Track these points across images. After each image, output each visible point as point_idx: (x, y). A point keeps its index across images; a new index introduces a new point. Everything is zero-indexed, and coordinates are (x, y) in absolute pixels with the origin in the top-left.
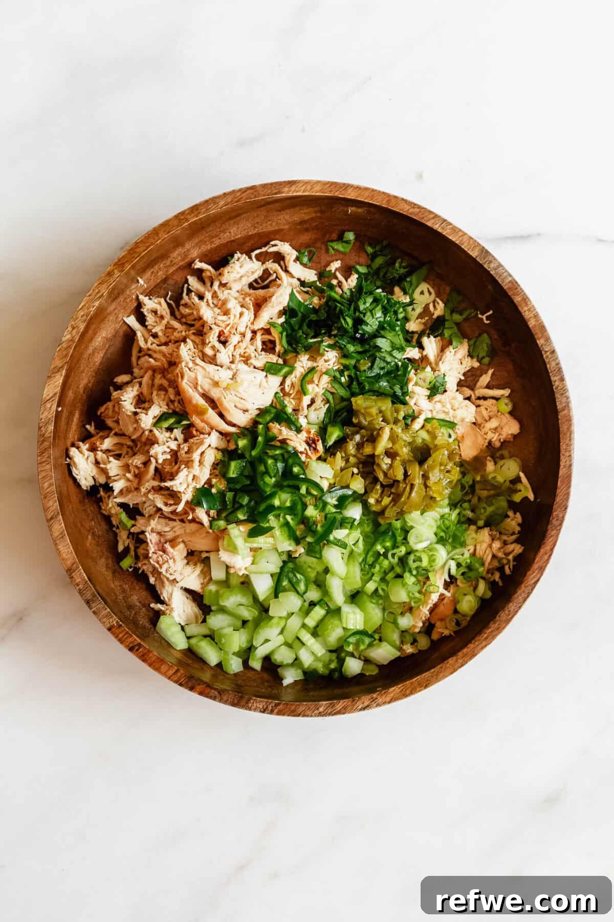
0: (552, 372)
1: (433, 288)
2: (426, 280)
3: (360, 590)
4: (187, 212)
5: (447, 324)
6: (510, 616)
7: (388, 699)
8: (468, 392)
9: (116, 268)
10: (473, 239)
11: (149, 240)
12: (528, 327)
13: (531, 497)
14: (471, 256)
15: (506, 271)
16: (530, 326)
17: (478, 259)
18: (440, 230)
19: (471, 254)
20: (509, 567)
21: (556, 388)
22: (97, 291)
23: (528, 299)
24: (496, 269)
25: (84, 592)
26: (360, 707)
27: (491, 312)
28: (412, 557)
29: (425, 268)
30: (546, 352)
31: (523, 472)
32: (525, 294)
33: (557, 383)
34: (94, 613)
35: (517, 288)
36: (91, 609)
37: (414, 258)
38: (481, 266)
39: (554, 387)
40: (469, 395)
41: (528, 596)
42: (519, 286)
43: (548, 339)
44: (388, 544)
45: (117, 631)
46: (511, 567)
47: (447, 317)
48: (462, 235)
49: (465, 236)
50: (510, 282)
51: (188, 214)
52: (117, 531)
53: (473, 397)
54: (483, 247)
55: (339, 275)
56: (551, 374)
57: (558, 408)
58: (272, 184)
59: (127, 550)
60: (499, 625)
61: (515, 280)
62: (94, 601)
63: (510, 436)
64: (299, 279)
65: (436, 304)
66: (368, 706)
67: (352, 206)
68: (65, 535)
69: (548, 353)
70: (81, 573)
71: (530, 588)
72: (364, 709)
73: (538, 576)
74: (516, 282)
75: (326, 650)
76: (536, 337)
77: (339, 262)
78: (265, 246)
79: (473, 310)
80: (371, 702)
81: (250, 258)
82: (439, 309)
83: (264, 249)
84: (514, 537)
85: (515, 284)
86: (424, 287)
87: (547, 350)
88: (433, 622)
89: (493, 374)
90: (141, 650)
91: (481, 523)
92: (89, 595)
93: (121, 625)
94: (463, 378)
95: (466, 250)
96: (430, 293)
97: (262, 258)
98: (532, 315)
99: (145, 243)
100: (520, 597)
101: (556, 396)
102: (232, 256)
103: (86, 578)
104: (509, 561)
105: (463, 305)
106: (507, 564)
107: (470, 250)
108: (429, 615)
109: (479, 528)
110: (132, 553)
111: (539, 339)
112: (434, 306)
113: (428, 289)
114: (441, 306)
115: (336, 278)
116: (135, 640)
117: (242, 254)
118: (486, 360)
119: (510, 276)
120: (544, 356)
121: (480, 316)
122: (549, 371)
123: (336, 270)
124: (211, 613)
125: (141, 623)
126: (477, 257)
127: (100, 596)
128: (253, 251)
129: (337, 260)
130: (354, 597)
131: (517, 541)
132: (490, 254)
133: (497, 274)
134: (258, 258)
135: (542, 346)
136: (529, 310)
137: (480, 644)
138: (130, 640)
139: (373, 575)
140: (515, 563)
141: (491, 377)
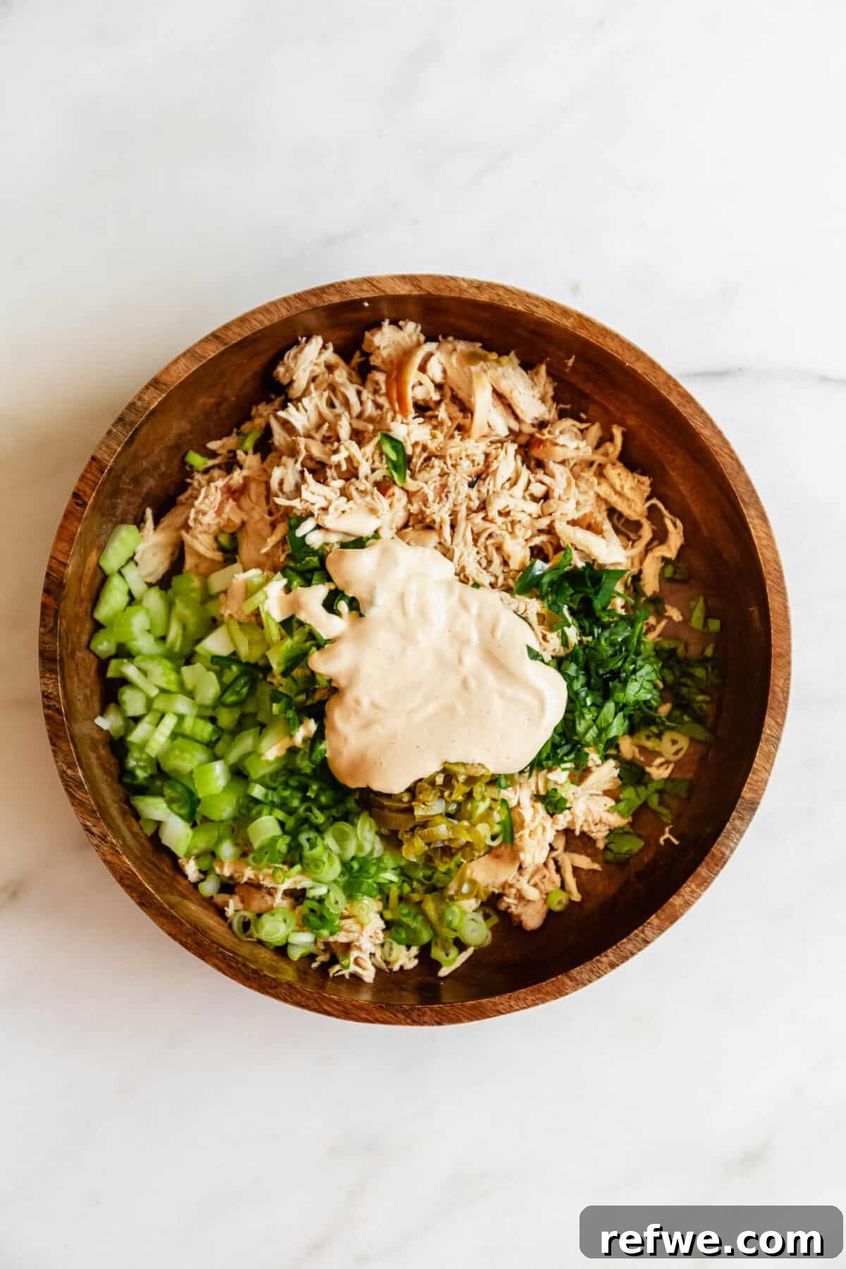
0: (618, 947)
1: (685, 755)
2: (693, 740)
3: (249, 779)
4: (680, 389)
5: (641, 789)
6: (270, 990)
7: (109, 858)
8: (560, 844)
9: (575, 319)
10: (766, 785)
11: (627, 351)
12: (670, 896)
13: (444, 972)
14: (741, 791)
15: (736, 844)
16: (671, 900)
17: (740, 801)
18: (763, 737)
19: (744, 789)
20: (340, 970)
21: (598, 961)
22: (537, 303)
23: (708, 886)
24: (734, 829)
25: (133, 410)
26: (88, 824)
27: (676, 842)
28: (312, 835)
29: (708, 735)
30: (643, 932)
31: (475, 951)
32: (714, 878)
33: (604, 959)
34: (110, 432)
35: (717, 865)
36: (113, 426)
37: (717, 717)
38: (732, 808)
39: (598, 957)
40: (555, 847)
41: (303, 1007)
42: (722, 867)
43: (661, 930)
44: (323, 799)
45: (94, 470)
46: (340, 973)
47: (652, 787)
48: (766, 769)
49: (767, 774)
50: (723, 854)
51: (678, 391)
52: (234, 435)
53: (554, 854)
54: (758, 803)
55: (663, 623)
56: (614, 947)
57: (572, 971)
58: (754, 491)
59: (213, 454)
60: (254, 979)
61: (727, 860)
62: (124, 425)
63: (517, 919)
64: (640, 572)
65: (665, 766)
66: (92, 834)
67: (759, 611)
68: (201, 361)
69: (642, 935)
70: (156, 398)
71: (316, 1007)
72: (87, 829)
73: (335, 1013)
74: (725, 863)
75: (157, 758)
76: (659, 911)
77: (680, 618)
78: (671, 513)
79: (670, 817)
80: (99, 837)
81: (649, 498)
82: (659, 772)
83: (665, 512)
84: (384, 966)
85: (722, 861)
86: (684, 743)
87: (646, 932)
88: (237, 890)
89: (594, 871)
90: (79, 508)
91: (388, 915)
92: (131, 417)
93: (103, 472)
94: (577, 833)
95: (748, 780)
96: (676, 753)
97: (652, 513)
98: (687, 897)
99: (621, 346)
100: (299, 997)
101: (587, 963)
102: (643, 474)
103: (153, 407)
104: (347, 967)
105: (674, 803)
106: (342, 966)
107: (749, 786)
108: (242, 882)
109: (382, 916)
110: (211, 463)
111: (657, 917)
112: (661, 765)
113: (681, 749)
114: (664, 773)
115: (658, 622)
116: (90, 497)
117: (651, 485)
118: (610, 856)
119: (732, 851)
120: (636, 931)
121: (667, 829)
122: (619, 944)
123: (670, 618)
124: (163, 592)
125: (119, 501)
126: (743, 798)
127: (134, 432)
128: (659, 499)
129: (682, 615)
130: (239, 774)
131: (379, 970)
132: (752, 816)
133: (729, 832)
134: (652, 509)
135: (649, 923)
136: (692, 891)
137: (221, 961)
138: (88, 490)
139: (274, 789)
140: (347, 977)
141: (590, 870)
